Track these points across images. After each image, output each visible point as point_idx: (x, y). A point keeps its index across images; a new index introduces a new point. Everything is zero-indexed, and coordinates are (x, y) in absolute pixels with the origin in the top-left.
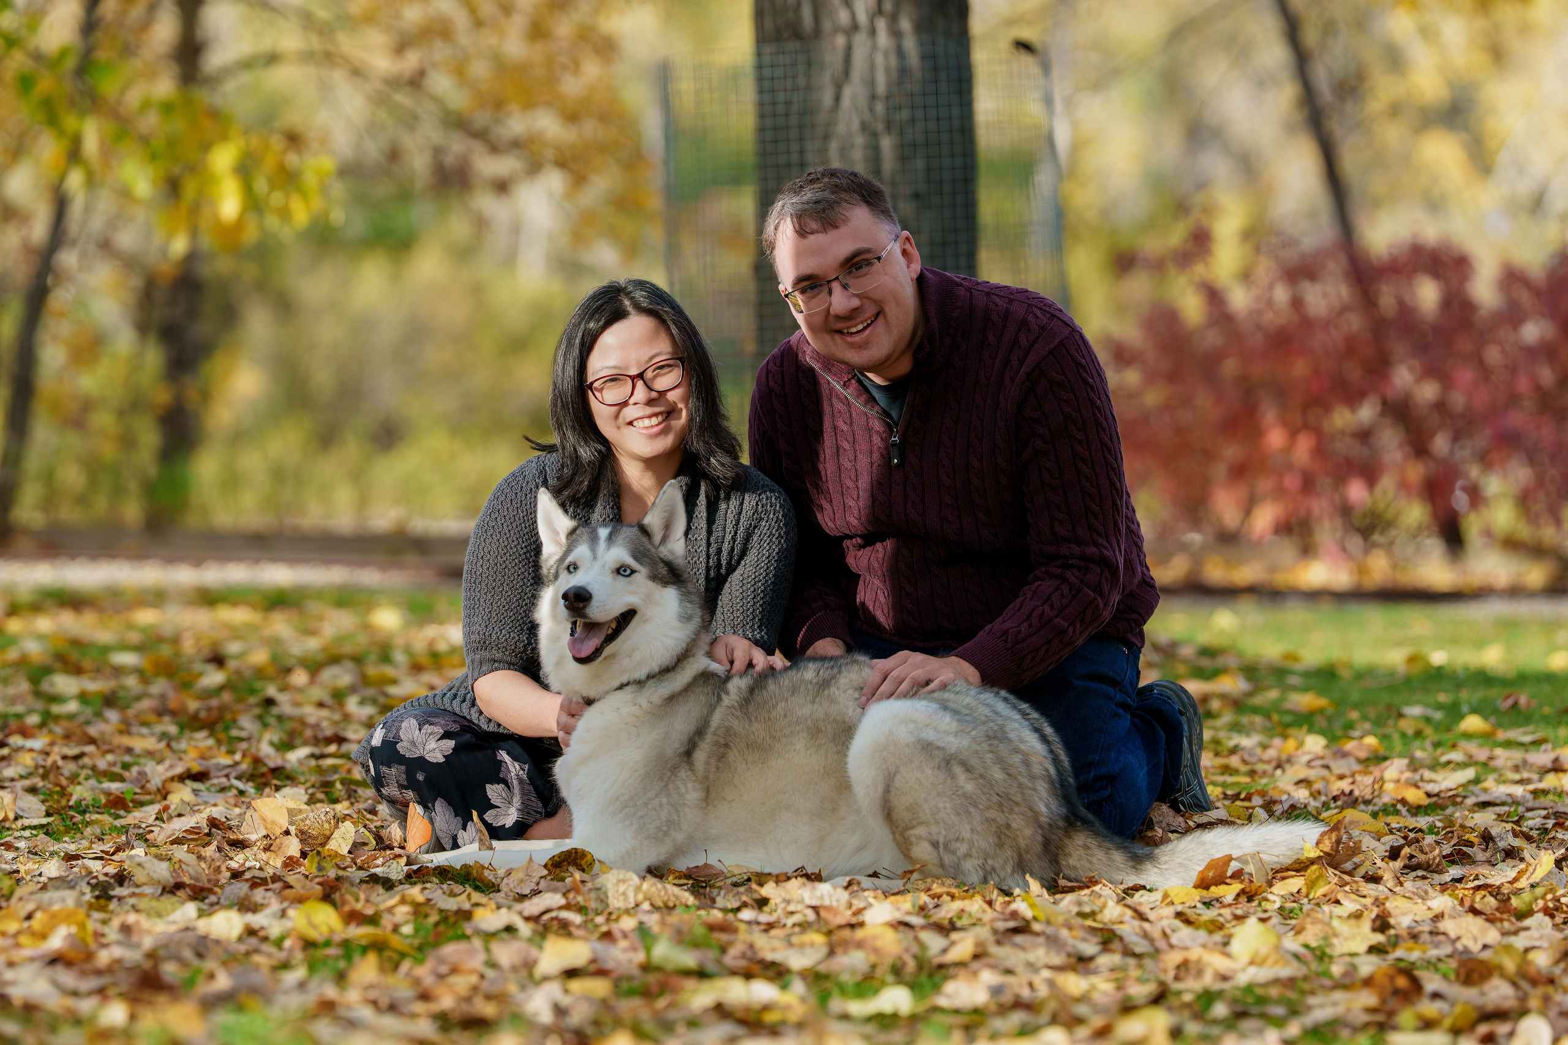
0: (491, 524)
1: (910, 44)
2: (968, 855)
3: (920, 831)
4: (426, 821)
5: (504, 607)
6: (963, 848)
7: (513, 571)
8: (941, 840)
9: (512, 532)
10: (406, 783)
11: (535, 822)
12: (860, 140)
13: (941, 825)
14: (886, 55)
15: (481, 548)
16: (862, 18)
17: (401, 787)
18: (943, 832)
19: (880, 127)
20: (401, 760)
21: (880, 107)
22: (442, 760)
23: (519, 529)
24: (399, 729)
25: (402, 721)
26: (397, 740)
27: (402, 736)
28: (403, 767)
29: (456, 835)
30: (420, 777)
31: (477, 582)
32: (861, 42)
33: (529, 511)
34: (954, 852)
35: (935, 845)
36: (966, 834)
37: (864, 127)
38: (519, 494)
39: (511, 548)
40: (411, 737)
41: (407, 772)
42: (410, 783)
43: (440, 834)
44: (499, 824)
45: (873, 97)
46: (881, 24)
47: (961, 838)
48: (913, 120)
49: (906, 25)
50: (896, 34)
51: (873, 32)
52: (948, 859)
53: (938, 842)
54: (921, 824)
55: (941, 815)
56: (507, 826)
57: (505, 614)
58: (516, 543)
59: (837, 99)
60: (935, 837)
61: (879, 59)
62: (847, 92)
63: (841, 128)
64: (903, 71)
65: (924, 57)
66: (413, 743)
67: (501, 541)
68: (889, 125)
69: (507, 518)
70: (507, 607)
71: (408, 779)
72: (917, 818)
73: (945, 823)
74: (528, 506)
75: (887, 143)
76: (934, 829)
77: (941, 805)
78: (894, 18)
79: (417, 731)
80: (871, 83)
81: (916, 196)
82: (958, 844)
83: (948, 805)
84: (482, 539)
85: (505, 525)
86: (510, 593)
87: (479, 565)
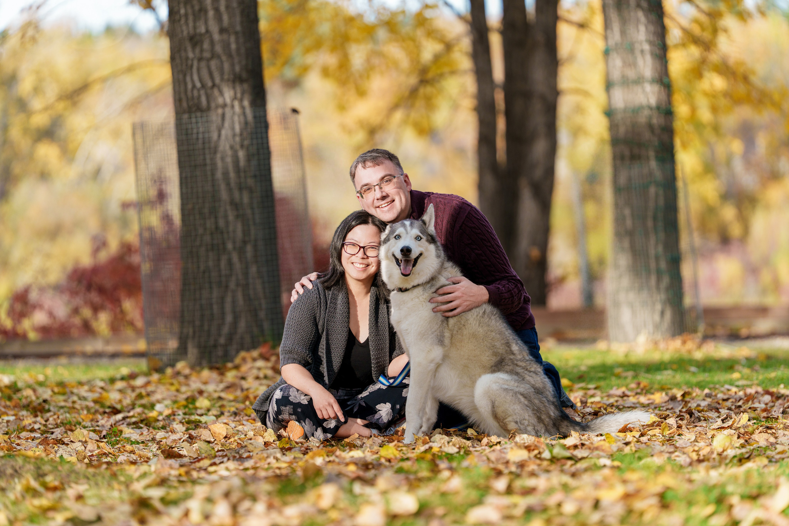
0: (297, 305)
1: (249, 111)
2: (528, 425)
3: (510, 419)
4: (301, 427)
5: (300, 338)
6: (526, 423)
7: (304, 324)
8: (518, 420)
9: (305, 309)
10: (292, 413)
11: (341, 426)
12: (229, 153)
13: (517, 415)
14: (239, 117)
15: (292, 315)
16: (228, 101)
17: (290, 414)
18: (519, 417)
19: (238, 147)
20: (291, 403)
21: (238, 139)
22: (307, 403)
23: (308, 307)
24: (289, 391)
25: (290, 388)
26: (289, 396)
27: (291, 394)
28: (292, 406)
29: (313, 433)
30: (299, 410)
31: (290, 328)
32: (228, 111)
33: (312, 300)
34: (523, 424)
35: (516, 422)
36: (527, 417)
37: (232, 147)
38: (308, 294)
39: (305, 315)
40: (294, 395)
41: (293, 408)
42: (295, 413)
43: (307, 433)
44: (329, 427)
45: (234, 135)
46: (236, 103)
47: (525, 418)
48: (252, 144)
49: (246, 103)
50: (243, 108)
51: (233, 107)
52: (522, 427)
53: (517, 421)
54: (509, 416)
55: (516, 411)
56: (331, 428)
57: (300, 341)
58: (306, 313)
59: (219, 136)
60: (516, 420)
61: (236, 118)
62: (223, 132)
63: (221, 148)
64: (246, 123)
65: (255, 117)
66: (296, 397)
67: (301, 312)
68: (242, 146)
69: (303, 303)
70: (301, 339)
71: (293, 411)
72: (508, 414)
73: (518, 414)
74: (312, 298)
75: (241, 154)
76: (515, 417)
77: (516, 408)
78: (241, 100)
79: (297, 393)
80: (233, 129)
81: (255, 176)
82: (525, 421)
83: (519, 407)
84: (293, 312)
85: (302, 305)
86: (303, 333)
87: (291, 321)
